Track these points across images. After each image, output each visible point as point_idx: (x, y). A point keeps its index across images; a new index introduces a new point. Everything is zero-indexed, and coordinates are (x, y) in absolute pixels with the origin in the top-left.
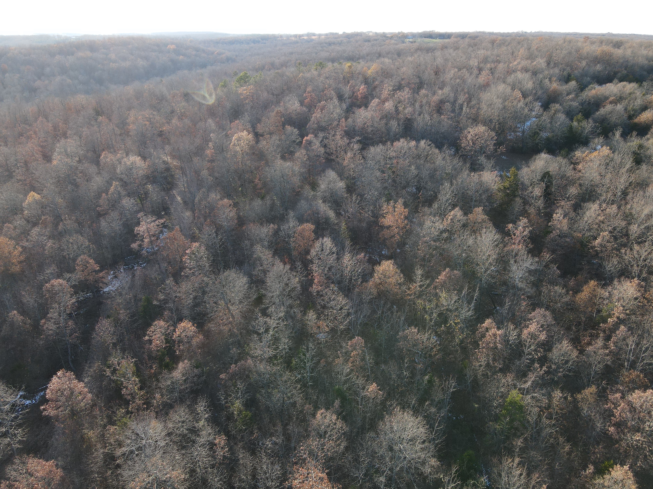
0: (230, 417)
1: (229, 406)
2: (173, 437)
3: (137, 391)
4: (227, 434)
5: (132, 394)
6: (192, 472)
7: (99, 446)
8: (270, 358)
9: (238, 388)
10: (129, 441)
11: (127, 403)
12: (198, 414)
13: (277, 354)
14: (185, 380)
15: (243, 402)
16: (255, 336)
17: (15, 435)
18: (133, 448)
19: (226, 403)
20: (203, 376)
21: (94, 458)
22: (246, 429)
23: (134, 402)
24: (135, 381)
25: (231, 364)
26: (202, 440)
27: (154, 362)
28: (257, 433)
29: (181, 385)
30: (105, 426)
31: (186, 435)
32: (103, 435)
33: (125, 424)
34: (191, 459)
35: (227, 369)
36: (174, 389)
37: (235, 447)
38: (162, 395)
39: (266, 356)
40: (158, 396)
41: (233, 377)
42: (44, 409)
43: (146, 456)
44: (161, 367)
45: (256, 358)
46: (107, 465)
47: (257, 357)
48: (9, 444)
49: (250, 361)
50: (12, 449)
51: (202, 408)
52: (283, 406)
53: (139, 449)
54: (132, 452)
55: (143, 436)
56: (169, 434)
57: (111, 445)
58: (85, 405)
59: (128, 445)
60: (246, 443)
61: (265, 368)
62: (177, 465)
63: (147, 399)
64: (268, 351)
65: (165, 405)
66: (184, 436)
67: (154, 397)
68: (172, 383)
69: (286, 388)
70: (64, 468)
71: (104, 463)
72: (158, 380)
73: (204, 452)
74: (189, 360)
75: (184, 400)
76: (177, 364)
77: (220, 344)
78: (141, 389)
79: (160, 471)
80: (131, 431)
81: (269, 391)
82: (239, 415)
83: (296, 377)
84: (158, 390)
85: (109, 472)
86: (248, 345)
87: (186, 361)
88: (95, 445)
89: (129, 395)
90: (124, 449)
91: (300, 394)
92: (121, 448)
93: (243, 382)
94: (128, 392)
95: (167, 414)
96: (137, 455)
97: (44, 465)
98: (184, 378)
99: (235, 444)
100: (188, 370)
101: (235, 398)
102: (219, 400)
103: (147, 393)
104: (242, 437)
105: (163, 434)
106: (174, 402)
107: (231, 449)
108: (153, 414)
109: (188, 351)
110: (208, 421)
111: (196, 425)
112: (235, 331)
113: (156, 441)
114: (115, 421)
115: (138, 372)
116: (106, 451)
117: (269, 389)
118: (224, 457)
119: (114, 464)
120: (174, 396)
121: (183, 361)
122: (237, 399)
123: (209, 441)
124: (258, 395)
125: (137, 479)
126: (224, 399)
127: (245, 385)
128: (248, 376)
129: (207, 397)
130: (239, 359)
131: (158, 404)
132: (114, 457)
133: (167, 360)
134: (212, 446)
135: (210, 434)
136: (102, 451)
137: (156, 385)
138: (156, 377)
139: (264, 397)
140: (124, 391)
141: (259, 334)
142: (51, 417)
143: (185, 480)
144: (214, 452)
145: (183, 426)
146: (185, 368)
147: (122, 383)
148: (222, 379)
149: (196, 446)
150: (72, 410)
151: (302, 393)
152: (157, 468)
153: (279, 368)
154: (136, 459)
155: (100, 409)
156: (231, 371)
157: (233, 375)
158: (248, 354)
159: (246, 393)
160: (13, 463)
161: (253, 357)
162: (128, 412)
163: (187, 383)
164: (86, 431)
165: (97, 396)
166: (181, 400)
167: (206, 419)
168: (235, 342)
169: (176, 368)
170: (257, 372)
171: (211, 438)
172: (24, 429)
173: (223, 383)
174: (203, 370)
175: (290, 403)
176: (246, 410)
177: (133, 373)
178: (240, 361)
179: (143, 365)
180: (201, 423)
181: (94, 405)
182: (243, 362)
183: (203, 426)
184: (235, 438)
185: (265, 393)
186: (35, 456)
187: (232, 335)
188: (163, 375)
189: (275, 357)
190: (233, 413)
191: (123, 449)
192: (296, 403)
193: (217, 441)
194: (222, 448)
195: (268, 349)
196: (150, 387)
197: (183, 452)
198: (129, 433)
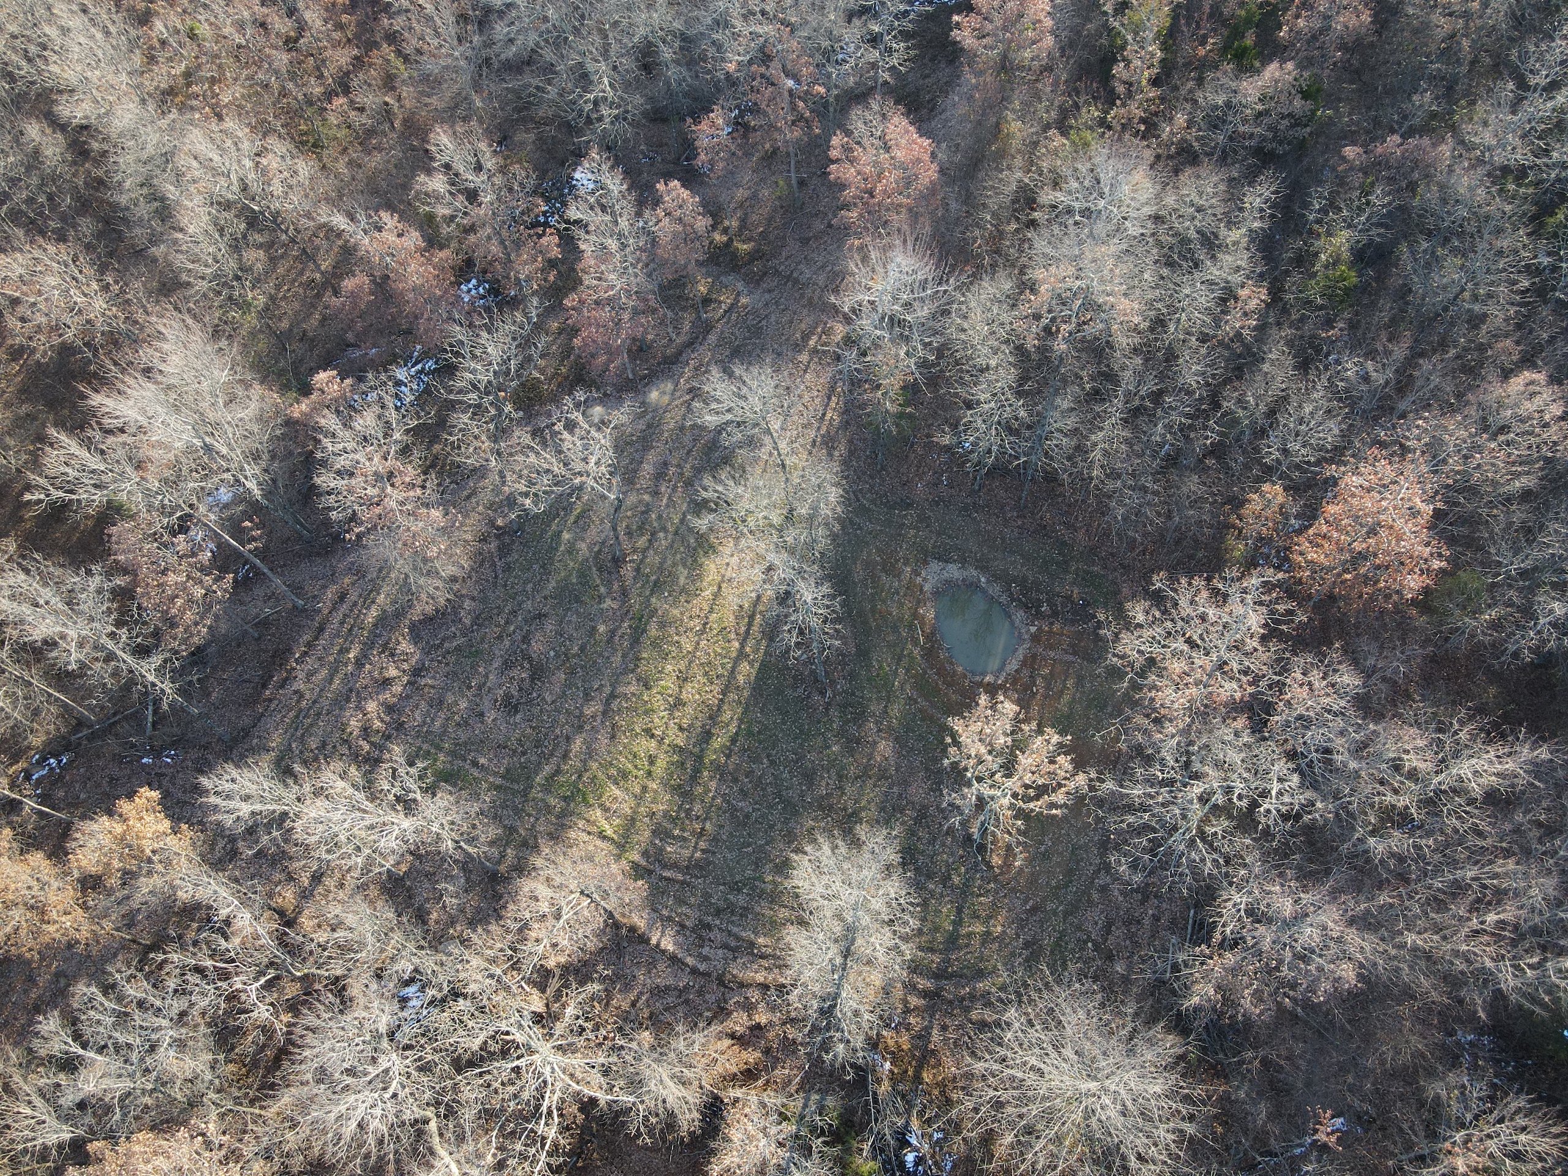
0: (1304, 260)
1: (1319, 235)
2: (1162, 229)
3: (1144, 82)
4: (1276, 293)
5: (1131, 84)
6: (1159, 323)
7: (1018, 161)
8: (1505, 170)
9: (1368, 203)
10: (1076, 185)
11: (1110, 99)
12: (1241, 210)
13: (1531, 168)
14: (1260, 114)
15: (1358, 242)
16: (1511, 85)
17: (890, 51)
18: (1076, 205)
19: (1319, 222)
20: (1306, 126)
21: (1001, 180)
22: (1321, 308)
23: (1124, 105)
24: (1152, 55)
25: (1393, 131)
26: (1214, 272)
27: (1215, 30)
28: (1341, 330)
29: (1245, 121)
30: (1047, 127)
31: (1190, 241)
32: (1036, 144)
33: (1086, 145)
34: (1171, 296)
35: (1373, 140)
36: (1224, 121)
37: (1274, 331)
38: (1190, 124)
39: (1499, 158)
40: (1181, 119)
41: (1374, 167)
42: (958, 23)
43: (1091, 235)
44: (1225, 49)
45: (1468, 150)
46: (1015, 210)
47: (1470, 147)
48: (874, 66)
49: (1446, 150)
50: (875, 79)
51: (1258, 200)
52: (1446, 309)
53: (1086, 213)
54: (1069, 211)
55: (1107, 190)
56: (1157, 219)
57: (1040, 175)
58: (1033, 59)
59: (1070, 193)
60: (1302, 337)
61: (1471, 189)
62: (1138, 292)
63: (1156, 114)
64: (1514, 149)
65: (1183, 149)
66: (1184, 241)
67: (1171, 119)
68: (1228, 104)
69: (1488, 270)
70: (942, 171)
71: (1013, 202)
72: (1200, 81)
73: (1204, 299)
74: (1297, 66)
75: (1229, 161)
76: (1266, 61)
77: (1399, 64)
78: (1155, 82)
79: (1102, 281)
80: (1089, 165)
81: (1440, 251)
82: (1326, 267)
83: (1535, 257)
84: (1188, 106)
85: (1014, 226)
86: (1473, 103)
87: (1290, 65)
88: (1014, 157)
89: (1125, 83)
90: (1060, 196)
91: (1512, 304)
92: (1054, 189)
93: (1389, 194)
94: (1125, 76)
95: (1176, 172)
96: (1076, 223)
97: (914, 142)
98: (1260, 107)
99: (1278, 324)
100: (1281, 92)
101: (1345, 221)
102: (1306, 205)
103: (1163, 99)
104: (1302, 319)
105: (1147, 210)
106: (1207, 154)
107: (1262, 328)
108: (1148, 155)
109: (1308, 42)
110: (1252, 240)
111: (1223, 232)
112: (1465, 43)
113: (1125, 218)
114: (1071, 127)
115: (1169, 38)
116: (1027, 180)
117: (1443, 245)
118: (1238, 335)
119: (1028, 215)
120: (1212, 140)
121: (1283, 61)
122: (1349, 226)
123: (1227, 282)
124: (1404, 247)
125: (1053, 269)
126: (1319, 211)
127: (1390, 204)
128: (1412, 187)
129: (1284, 180)
130: (1423, 130)
131: (1170, 139)
132: (1034, 201)
133: (1249, 40)
134: (1227, 297)
135: (1238, 269)
136: (1019, 175)
137: (1191, 91)
138: (1201, 69)
139: (1416, 260)
140: (1118, 69)
141: (1522, 85)
142: (962, 49)
143: (1136, 329)
144: (1222, 312)
145: (1193, 218)
146: (1277, 81)
147: (1123, 48)
148: (1344, 159)
149: (1197, 275)
150: (1004, 57)
151: (1519, 304)
152: (1098, 271)
153: (1508, 208)
154: (1071, 228)
155: (1055, 84)
156: (1379, 150)
157: (1380, 164)
158: (1454, 128)
159: (1379, 225)
160: (868, 107)
161: (1462, 142)
162: (1103, 123)
163: (1259, 125)
164: (1010, 116)
165: (1062, 50)
166: (1224, 158)
167: (1251, 231)
168: (1443, 78)
169: (1258, 72)
170: (1442, 187)
171: (1237, 278)
172: (908, 48)
173: (1340, 168)
174: (1313, 112)
175: (1469, 310)
176: (1352, 265)
177: (1159, 33)
178: (1421, 137)
179: (1188, 24)
180: (1235, 235)
181: (1048, 69)
182: (1426, 141)
183: (1235, 243)
184: (1285, 311)
185: (1425, 251)
186: (907, 114)
187: (1448, 53)
188: (1219, 74)
189: (1521, 173)
190: (1316, 255)
191: (1058, 194)
192: (1483, 322)
193: (1243, 293)
194: (1245, 314)
195: (1518, 142)
196: (1176, 88)
197: (1165, 272)
198: (1083, 168)
